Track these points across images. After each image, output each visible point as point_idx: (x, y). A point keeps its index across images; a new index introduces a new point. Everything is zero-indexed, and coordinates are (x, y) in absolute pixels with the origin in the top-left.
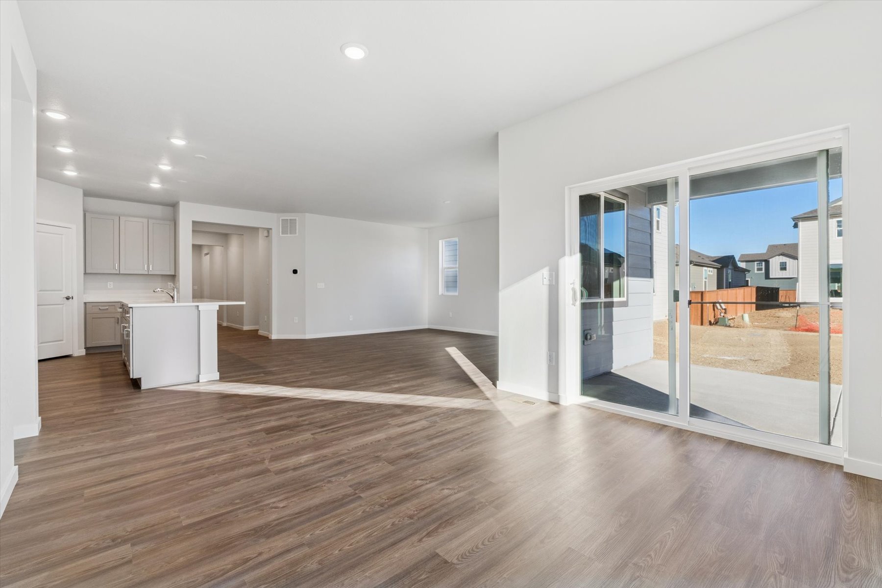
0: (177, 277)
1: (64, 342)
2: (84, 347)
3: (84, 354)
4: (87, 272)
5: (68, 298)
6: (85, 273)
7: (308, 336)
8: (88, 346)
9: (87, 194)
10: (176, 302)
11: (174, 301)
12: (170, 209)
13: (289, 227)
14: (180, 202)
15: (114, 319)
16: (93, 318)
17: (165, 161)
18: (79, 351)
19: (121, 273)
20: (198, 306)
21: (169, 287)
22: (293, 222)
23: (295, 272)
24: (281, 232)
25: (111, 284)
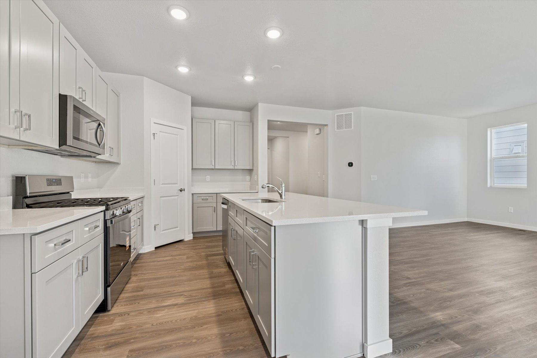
0: (254, 171)
1: (178, 228)
2: (191, 232)
3: (192, 238)
4: (193, 168)
5: (181, 191)
6: (192, 169)
8: (194, 231)
9: (195, 103)
12: (247, 114)
13: (344, 122)
14: (259, 103)
15: (212, 207)
16: (198, 207)
17: (249, 72)
18: (188, 237)
19: (216, 168)
21: (247, 180)
22: (348, 116)
23: (351, 165)
24: (336, 128)
25: (208, 178)
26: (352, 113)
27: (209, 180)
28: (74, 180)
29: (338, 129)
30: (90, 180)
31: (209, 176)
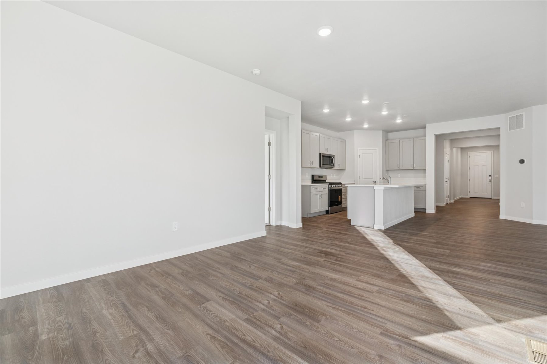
5: (375, 182)
6: (386, 170)
7: (535, 222)
10: (390, 185)
11: (389, 184)
13: (516, 123)
14: (427, 125)
19: (400, 169)
20: (373, 187)
22: (520, 117)
23: (522, 162)
24: (509, 128)
25: (399, 175)
26: (524, 113)
27: (400, 177)
28: (327, 176)
29: (510, 130)
30: (335, 176)
31: (400, 175)
